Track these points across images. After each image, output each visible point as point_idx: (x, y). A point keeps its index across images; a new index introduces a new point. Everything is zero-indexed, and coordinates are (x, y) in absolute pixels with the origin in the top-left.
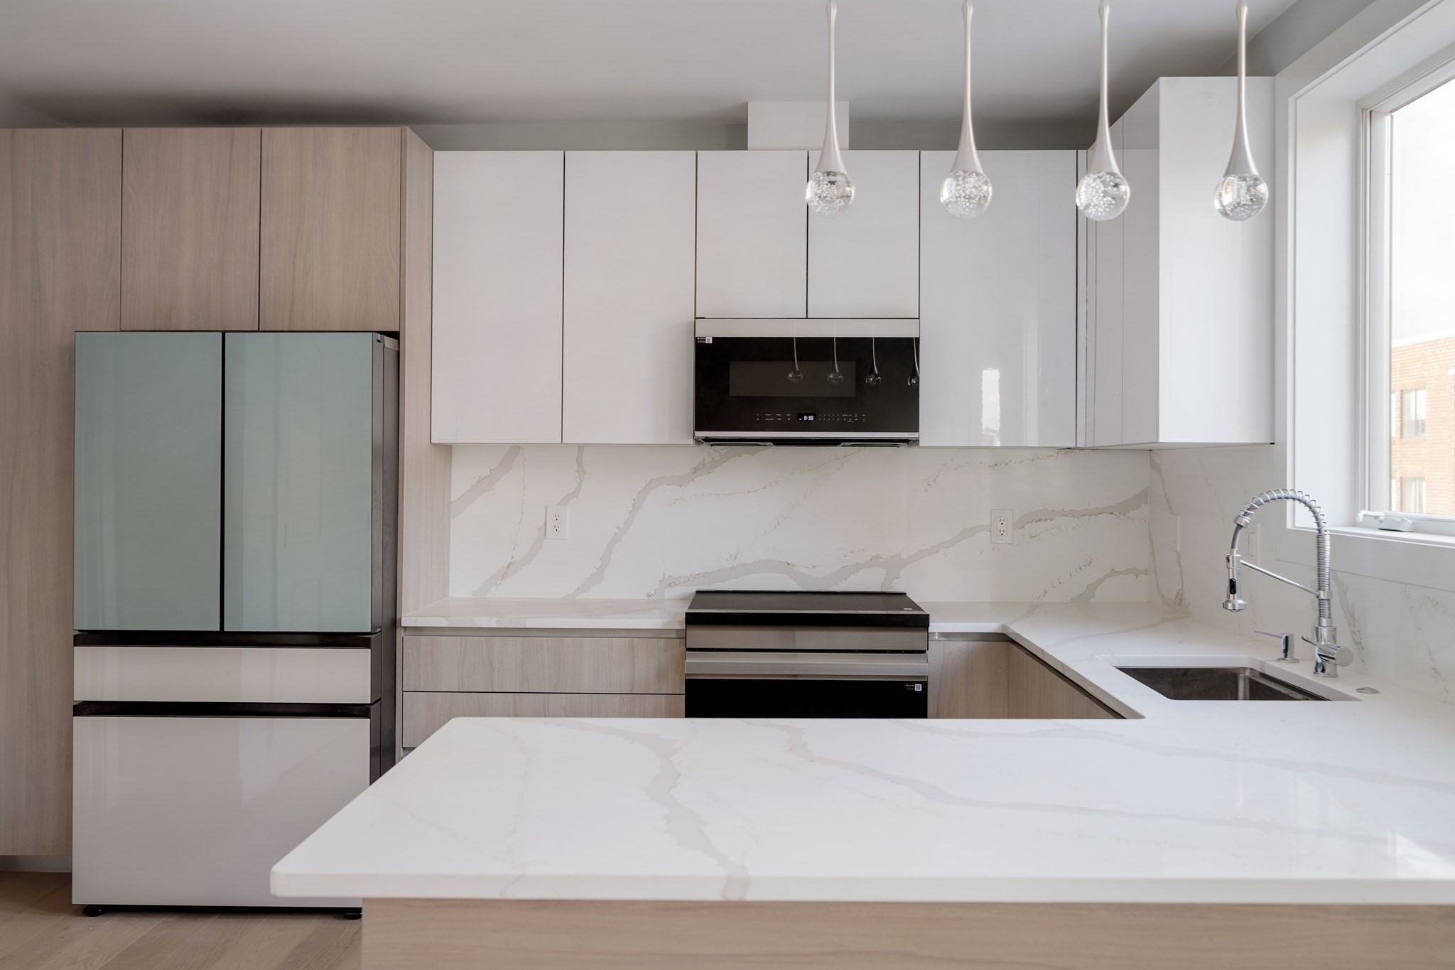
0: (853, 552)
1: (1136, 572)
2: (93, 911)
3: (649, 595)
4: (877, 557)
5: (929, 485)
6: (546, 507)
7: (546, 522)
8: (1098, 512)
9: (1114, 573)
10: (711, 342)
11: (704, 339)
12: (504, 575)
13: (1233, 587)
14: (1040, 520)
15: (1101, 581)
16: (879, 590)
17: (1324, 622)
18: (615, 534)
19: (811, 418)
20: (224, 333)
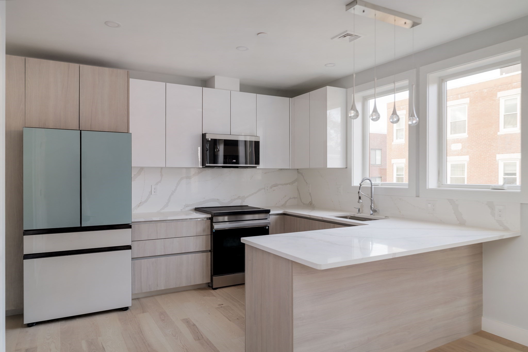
0: (234, 196)
1: (295, 198)
2: (30, 325)
3: (181, 210)
4: (239, 197)
5: (251, 178)
6: (152, 186)
7: (151, 190)
8: (287, 184)
9: (290, 198)
10: (210, 140)
11: (208, 139)
12: (139, 206)
13: (360, 198)
14: (275, 186)
15: (288, 200)
16: (240, 205)
17: (372, 204)
18: (172, 193)
19: (235, 161)
20: (81, 131)
